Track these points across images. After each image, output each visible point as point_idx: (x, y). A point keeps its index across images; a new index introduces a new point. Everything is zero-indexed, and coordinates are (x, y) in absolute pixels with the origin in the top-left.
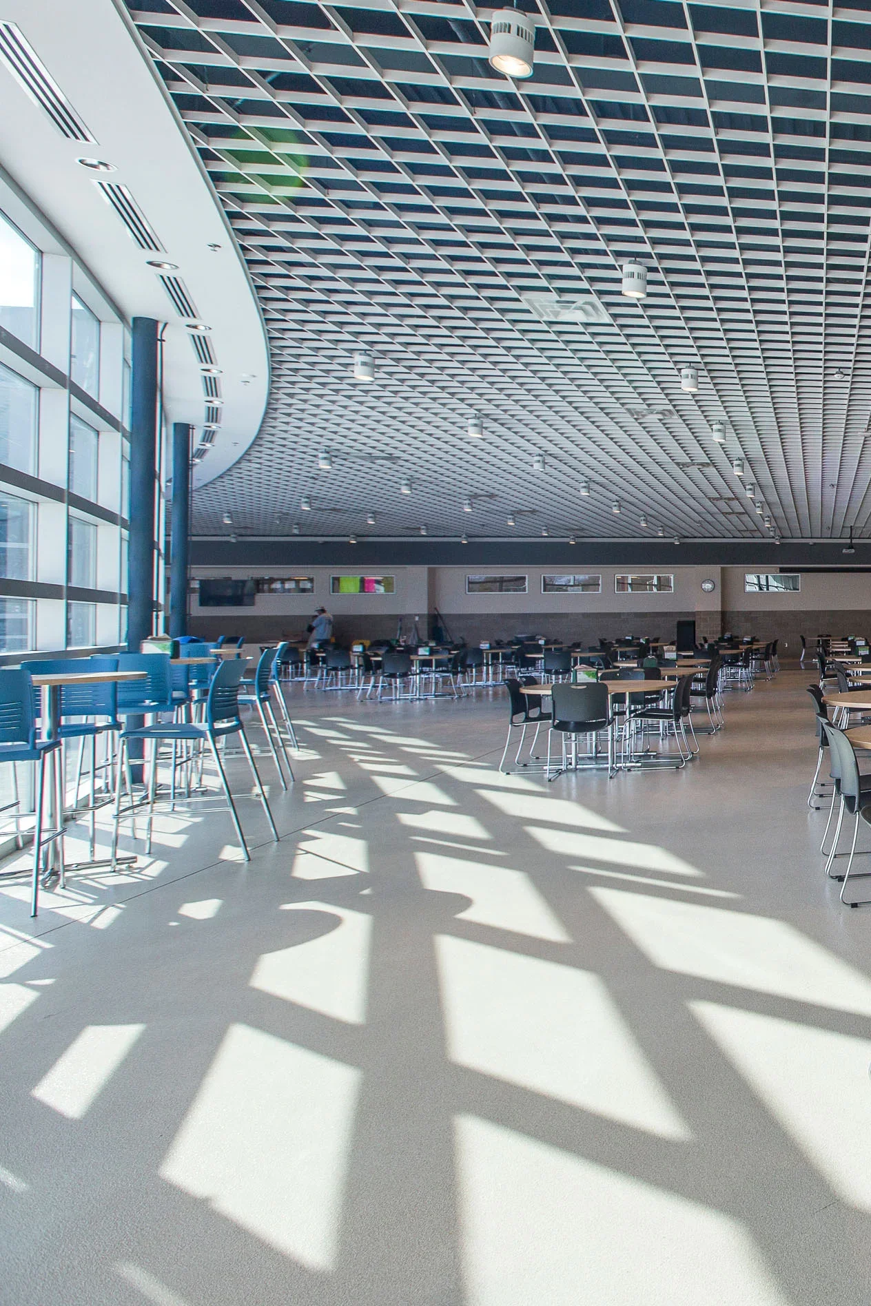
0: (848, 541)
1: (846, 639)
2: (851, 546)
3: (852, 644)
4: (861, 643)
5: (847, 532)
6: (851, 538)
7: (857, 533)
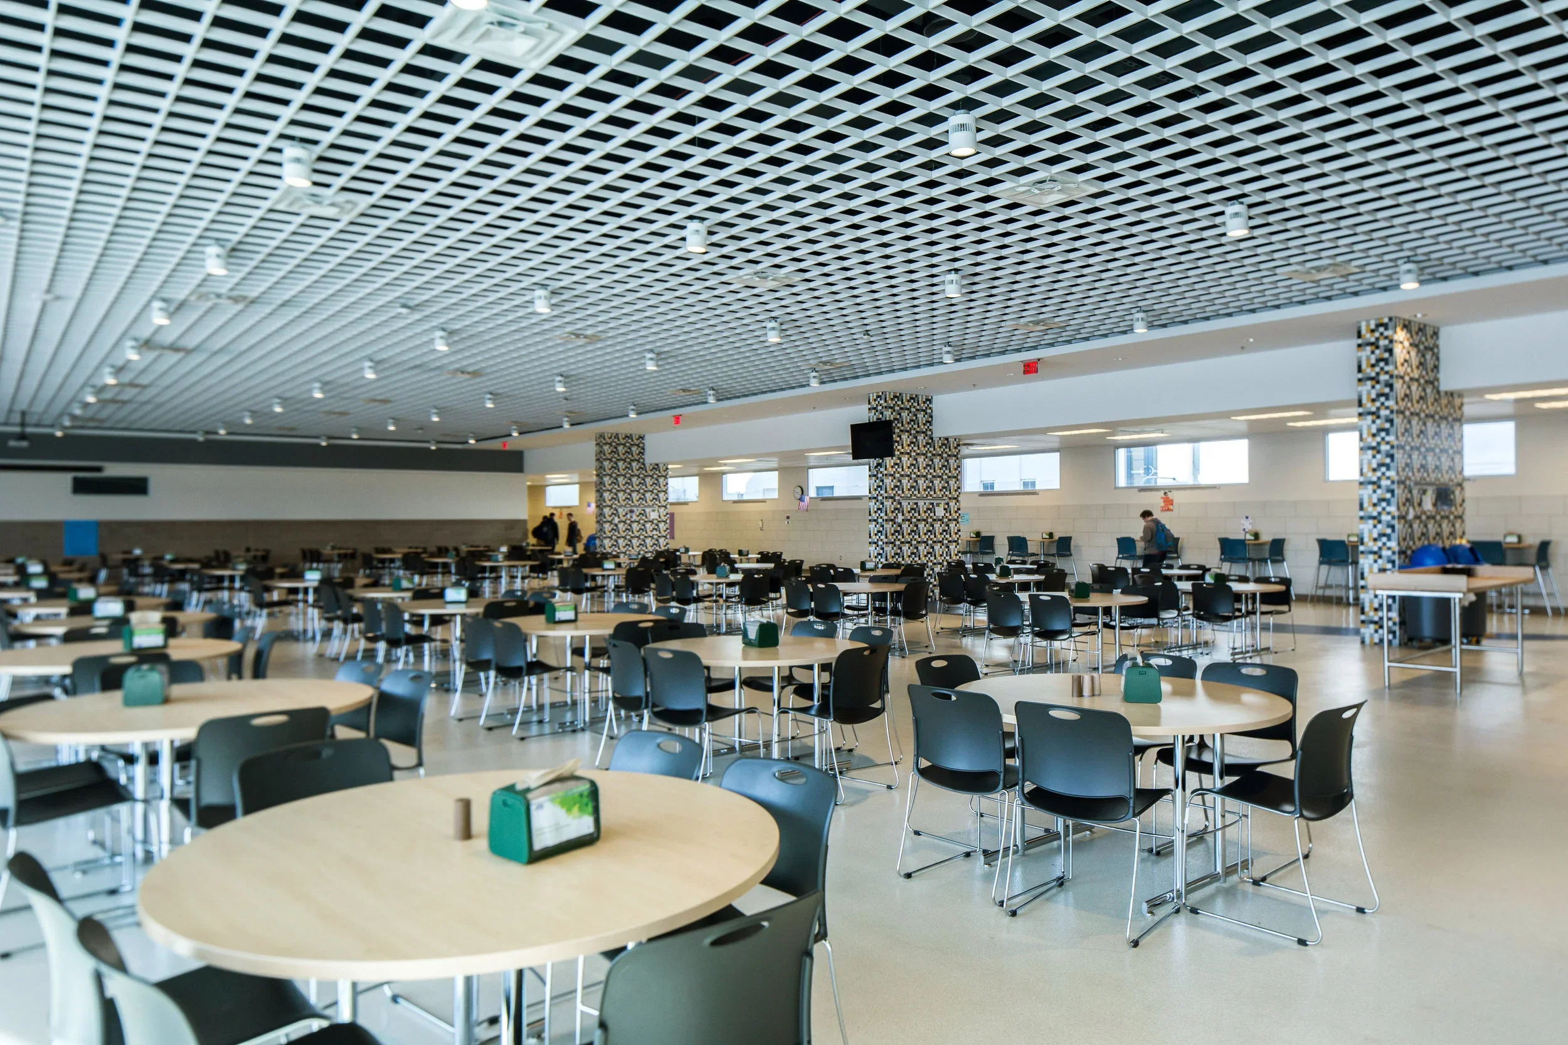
0: (17, 429)
1: (11, 561)
2: (22, 437)
3: (21, 570)
4: (35, 568)
5: (17, 418)
6: (23, 424)
7: (29, 419)
